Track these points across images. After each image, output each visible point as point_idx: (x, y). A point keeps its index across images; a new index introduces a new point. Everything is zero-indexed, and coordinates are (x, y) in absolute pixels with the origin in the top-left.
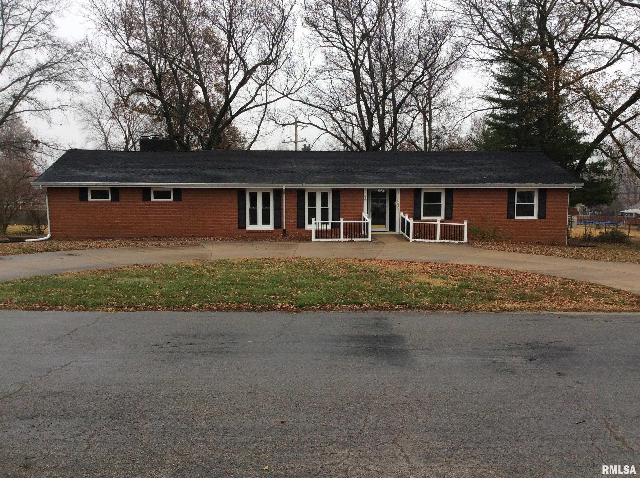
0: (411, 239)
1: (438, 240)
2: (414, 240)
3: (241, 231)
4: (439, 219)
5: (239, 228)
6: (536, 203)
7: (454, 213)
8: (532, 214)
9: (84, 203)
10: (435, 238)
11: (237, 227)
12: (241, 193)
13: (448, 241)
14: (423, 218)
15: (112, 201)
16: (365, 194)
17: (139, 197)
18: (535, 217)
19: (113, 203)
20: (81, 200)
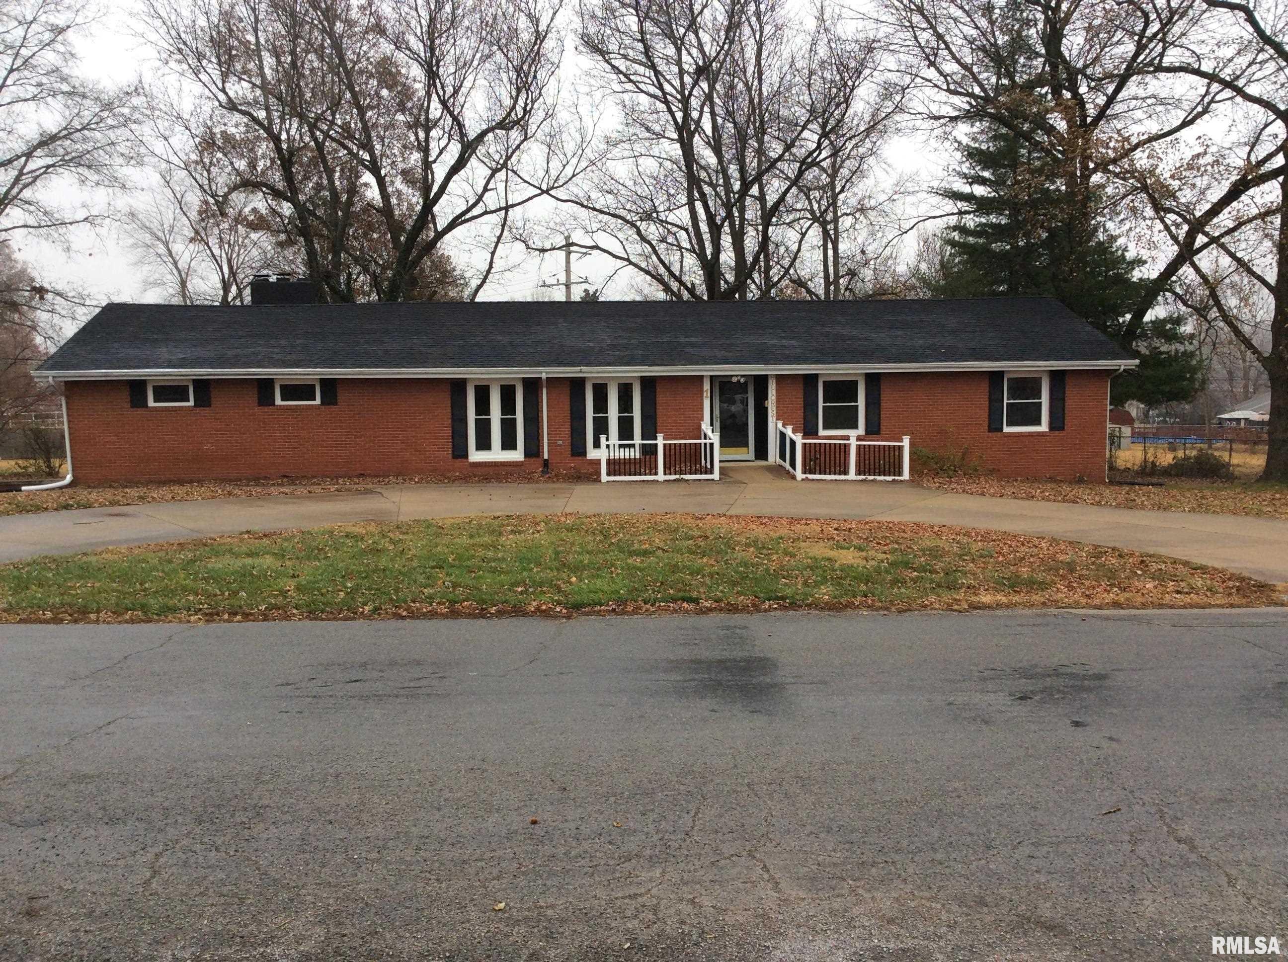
0: (799, 474)
1: (852, 475)
2: (804, 476)
3: (458, 463)
4: (853, 433)
5: (455, 457)
6: (1045, 400)
7: (884, 423)
8: (1038, 422)
9: (140, 411)
10: (846, 472)
11: (450, 456)
12: (458, 387)
13: (871, 478)
14: (822, 432)
15: (196, 405)
16: (707, 386)
17: (252, 397)
18: (1044, 427)
19: (198, 410)
20: (132, 407)
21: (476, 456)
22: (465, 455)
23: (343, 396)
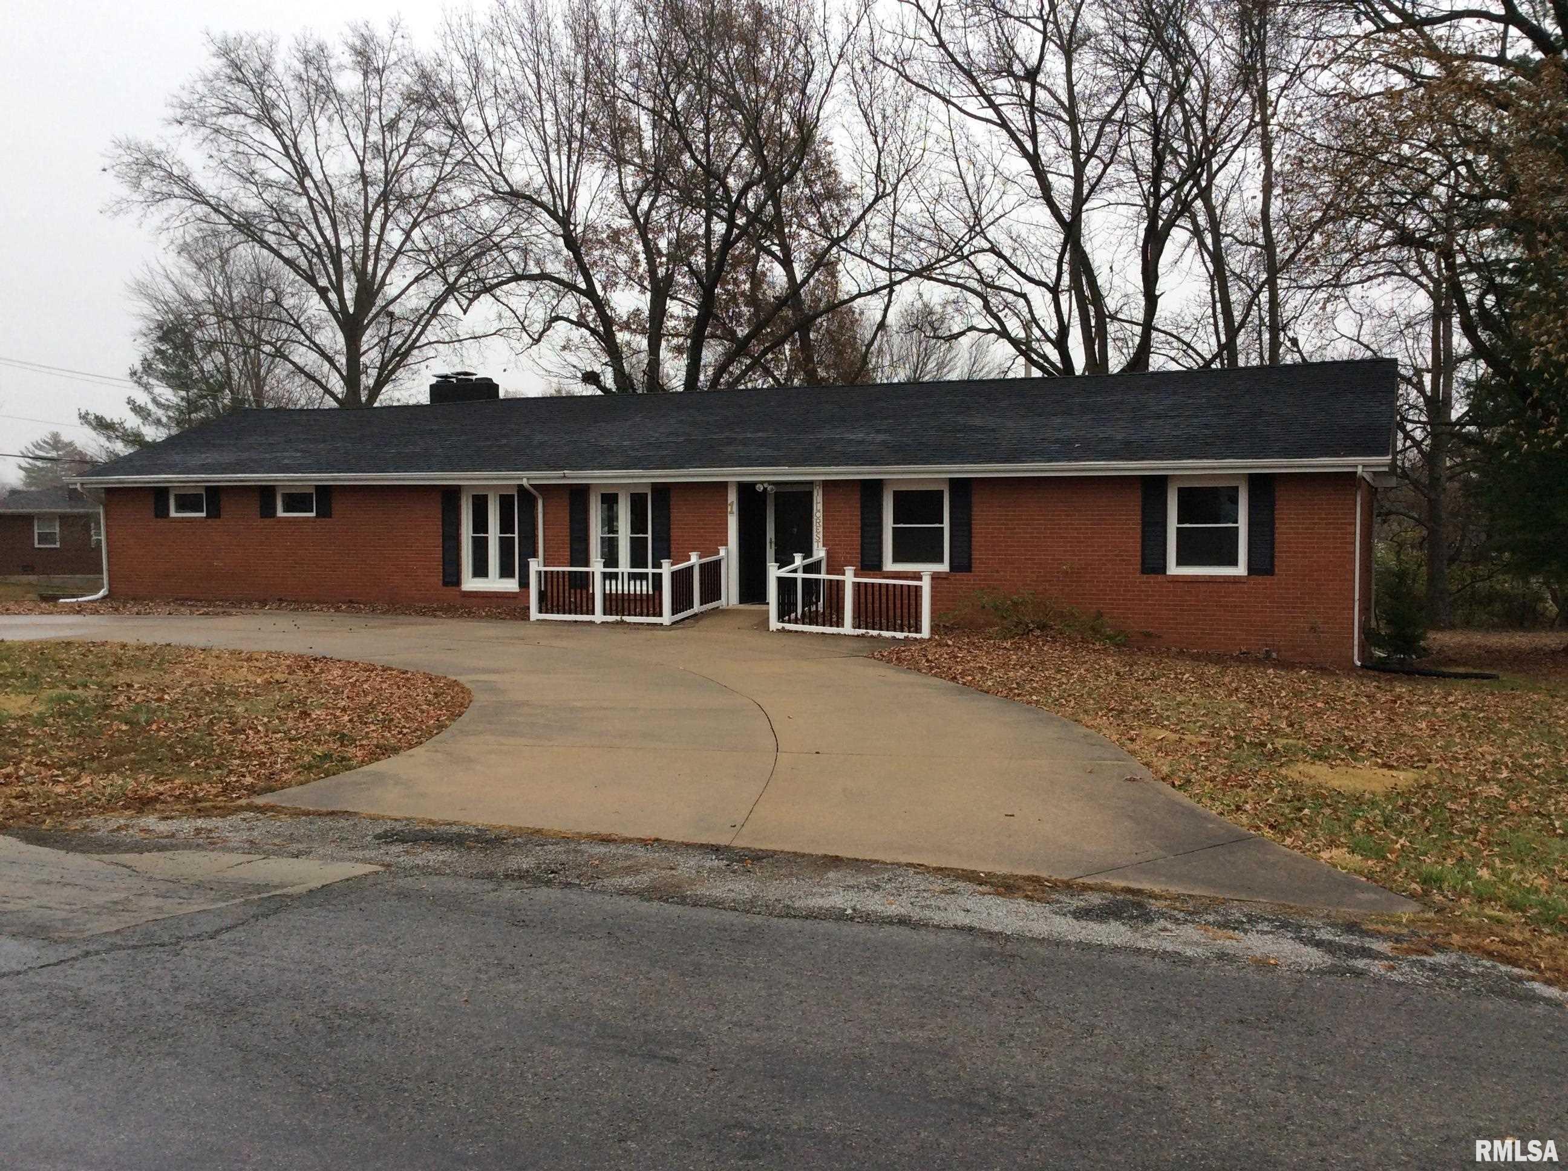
0: (774, 624)
1: (848, 628)
2: (780, 625)
3: (451, 591)
5: (446, 584)
6: (1243, 525)
7: (976, 555)
8: (1234, 562)
9: (161, 522)
10: (840, 623)
11: (441, 583)
12: (450, 496)
13: (875, 633)
14: (889, 566)
15: (207, 517)
16: (732, 497)
17: (254, 508)
18: (1241, 570)
19: (209, 521)
20: (157, 516)
21: (470, 584)
22: (458, 582)
23: (338, 506)
